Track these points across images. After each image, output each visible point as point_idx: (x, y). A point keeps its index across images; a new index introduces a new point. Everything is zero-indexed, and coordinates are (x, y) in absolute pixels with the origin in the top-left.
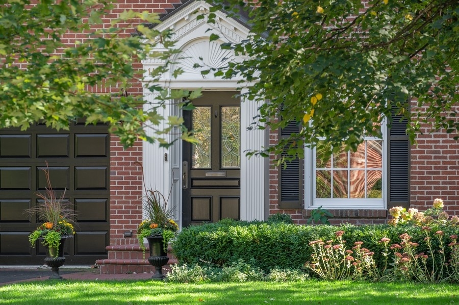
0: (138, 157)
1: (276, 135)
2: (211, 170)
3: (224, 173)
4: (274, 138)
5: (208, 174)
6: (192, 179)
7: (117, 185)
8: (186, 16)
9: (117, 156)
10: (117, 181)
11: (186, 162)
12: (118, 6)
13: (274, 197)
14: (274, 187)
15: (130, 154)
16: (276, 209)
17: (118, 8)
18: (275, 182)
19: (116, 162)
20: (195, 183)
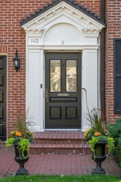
0: (23, 86)
1: (112, 74)
2: (61, 92)
3: (68, 94)
4: (111, 76)
5: (59, 95)
6: (50, 97)
7: (11, 101)
8: (54, 11)
9: (11, 85)
10: (11, 98)
11: (47, 89)
12: (12, 7)
13: (111, 108)
14: (111, 102)
15: (19, 84)
16: (112, 114)
17: (12, 8)
18: (112, 100)
19: (11, 88)
20: (52, 99)
